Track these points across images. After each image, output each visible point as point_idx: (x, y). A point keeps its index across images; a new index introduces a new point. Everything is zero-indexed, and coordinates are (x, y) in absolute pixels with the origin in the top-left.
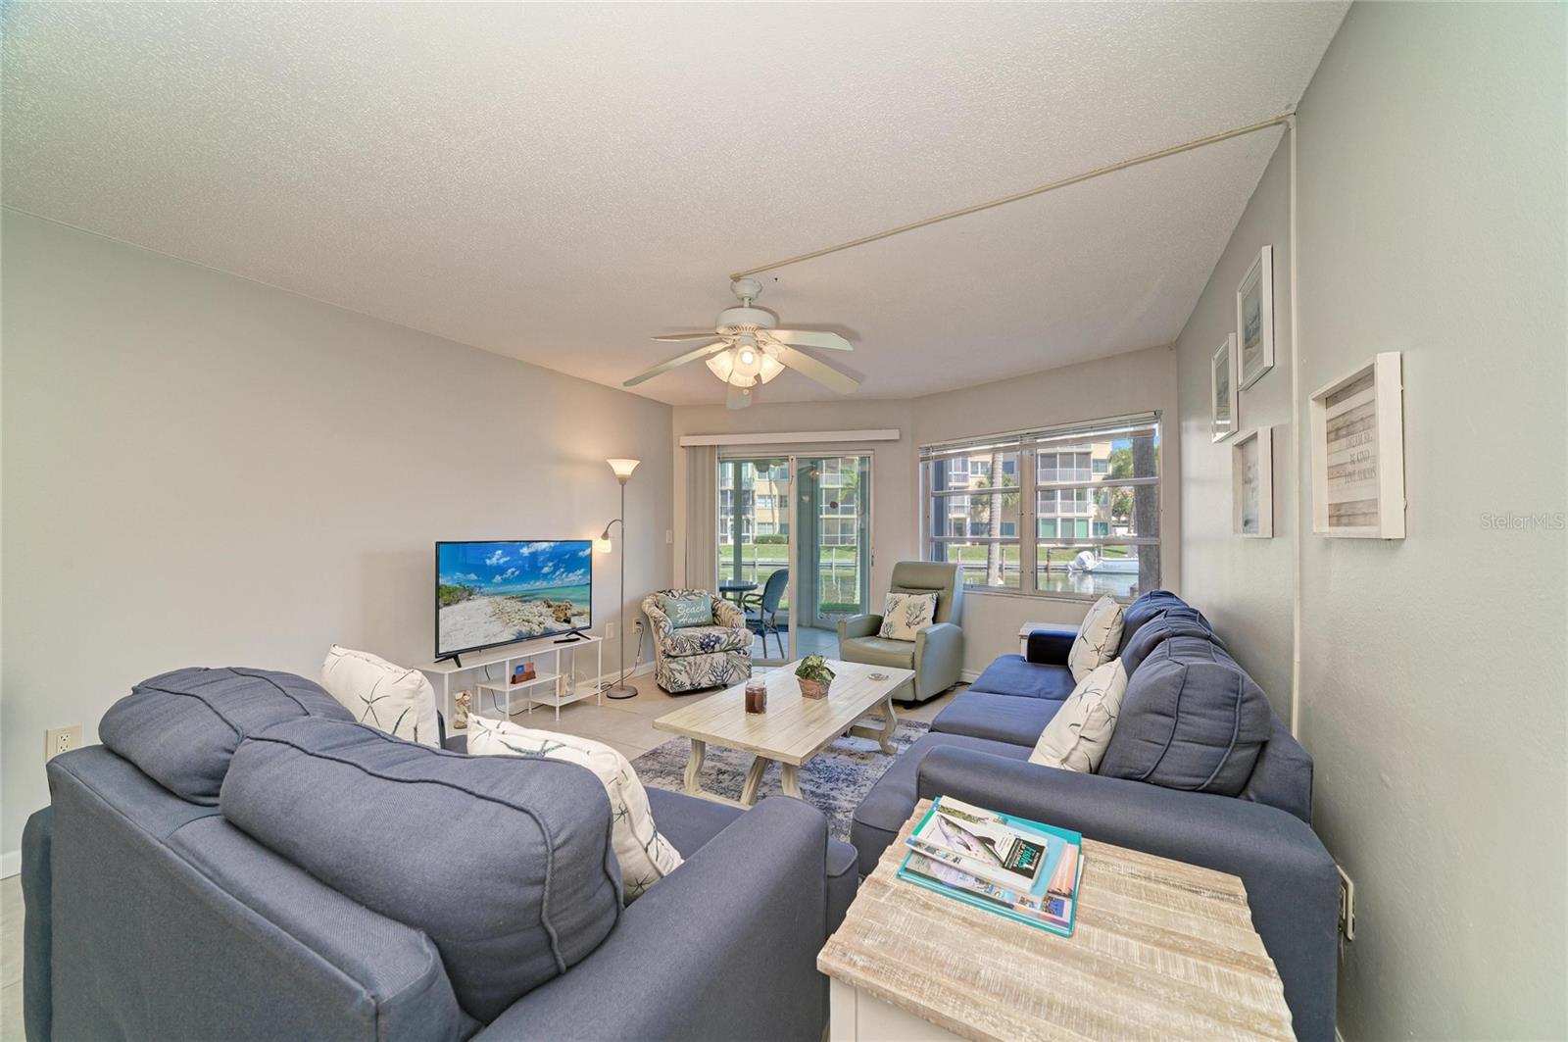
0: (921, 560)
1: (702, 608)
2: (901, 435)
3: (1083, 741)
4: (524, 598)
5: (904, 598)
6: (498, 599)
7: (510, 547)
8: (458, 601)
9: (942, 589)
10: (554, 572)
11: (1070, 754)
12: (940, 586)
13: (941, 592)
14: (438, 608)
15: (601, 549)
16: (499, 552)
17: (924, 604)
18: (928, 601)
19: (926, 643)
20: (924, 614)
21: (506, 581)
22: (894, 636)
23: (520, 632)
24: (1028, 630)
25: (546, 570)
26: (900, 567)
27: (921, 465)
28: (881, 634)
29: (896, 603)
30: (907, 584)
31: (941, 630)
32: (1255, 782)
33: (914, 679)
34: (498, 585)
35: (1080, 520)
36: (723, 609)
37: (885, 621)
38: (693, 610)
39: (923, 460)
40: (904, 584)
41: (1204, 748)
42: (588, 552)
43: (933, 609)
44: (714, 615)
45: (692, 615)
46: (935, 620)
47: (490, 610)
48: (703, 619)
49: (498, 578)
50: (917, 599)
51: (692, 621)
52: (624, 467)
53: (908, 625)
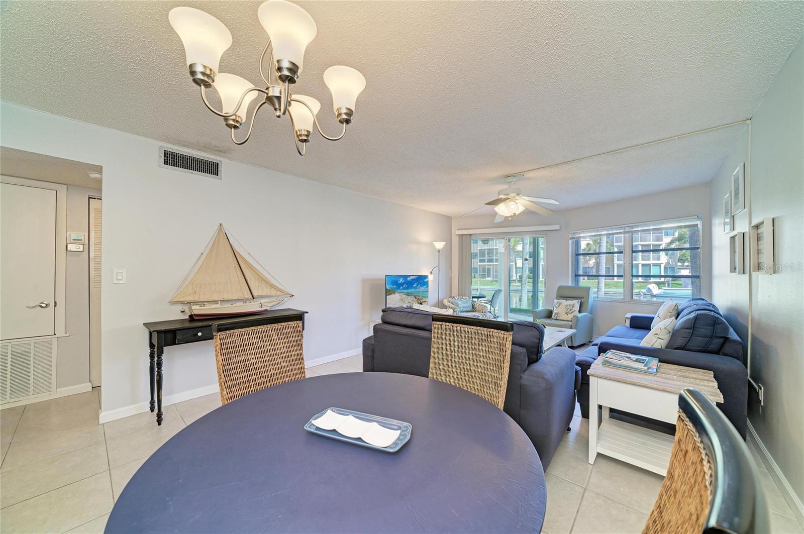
0: (570, 285)
1: (468, 304)
2: (560, 227)
3: (659, 339)
4: (408, 294)
5: (564, 302)
6: (402, 294)
7: (405, 277)
8: (391, 294)
9: (583, 298)
10: (417, 286)
11: (654, 343)
12: (582, 297)
13: (582, 299)
14: (386, 296)
15: (431, 278)
16: (402, 279)
17: (574, 304)
18: (576, 303)
19: (578, 320)
20: (574, 309)
21: (403, 289)
22: (559, 318)
23: (407, 306)
24: (629, 315)
25: (415, 285)
26: (560, 288)
27: (570, 241)
28: (553, 317)
29: (560, 304)
30: (564, 295)
31: (583, 316)
32: (722, 350)
33: (571, 336)
34: (401, 290)
35: (655, 265)
36: (477, 305)
37: (555, 311)
38: (465, 305)
39: (571, 238)
40: (563, 295)
41: (703, 338)
42: (427, 280)
43: (579, 306)
44: (473, 308)
45: (465, 307)
46: (580, 312)
47: (399, 298)
48: (469, 309)
49: (401, 287)
50: (570, 302)
51: (465, 310)
52: (440, 245)
53: (567, 313)
